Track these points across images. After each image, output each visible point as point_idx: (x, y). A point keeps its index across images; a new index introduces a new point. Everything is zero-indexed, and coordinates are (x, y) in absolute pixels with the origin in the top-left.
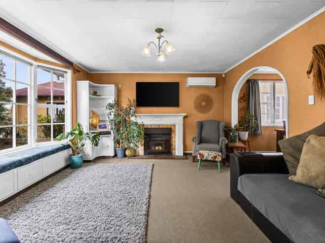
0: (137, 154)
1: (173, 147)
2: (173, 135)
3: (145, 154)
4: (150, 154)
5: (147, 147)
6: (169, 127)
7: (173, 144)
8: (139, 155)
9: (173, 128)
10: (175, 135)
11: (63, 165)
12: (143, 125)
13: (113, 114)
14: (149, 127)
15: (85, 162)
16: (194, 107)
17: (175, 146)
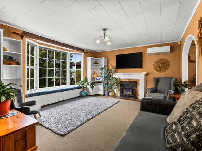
0: (116, 95)
1: (138, 94)
2: (138, 86)
3: (121, 96)
4: (123, 96)
5: (121, 92)
6: (135, 81)
7: (138, 91)
8: (117, 96)
9: (138, 81)
10: (139, 86)
11: (78, 95)
12: (120, 79)
13: (103, 73)
14: (123, 80)
15: (87, 95)
16: (154, 68)
17: (139, 93)
